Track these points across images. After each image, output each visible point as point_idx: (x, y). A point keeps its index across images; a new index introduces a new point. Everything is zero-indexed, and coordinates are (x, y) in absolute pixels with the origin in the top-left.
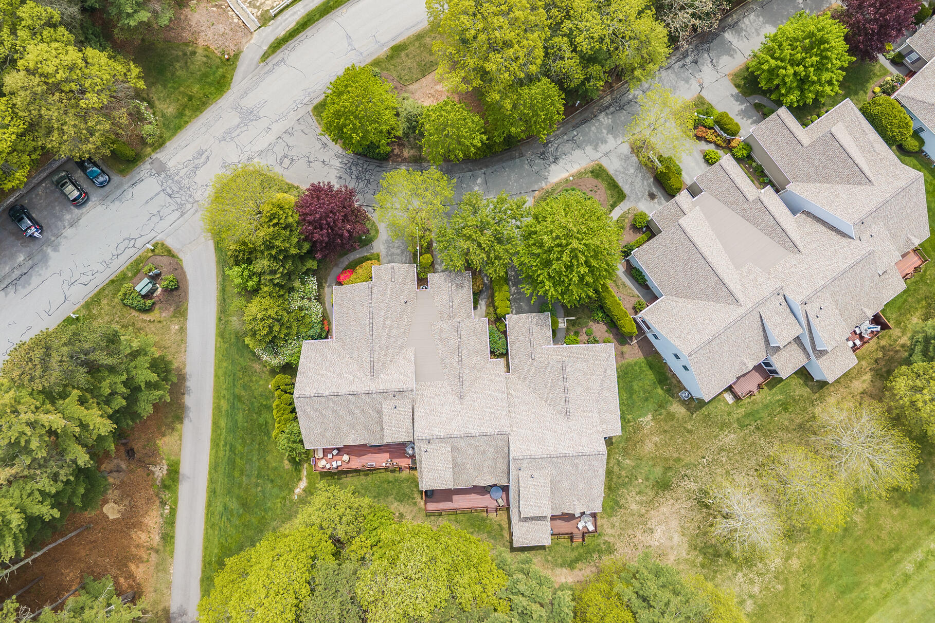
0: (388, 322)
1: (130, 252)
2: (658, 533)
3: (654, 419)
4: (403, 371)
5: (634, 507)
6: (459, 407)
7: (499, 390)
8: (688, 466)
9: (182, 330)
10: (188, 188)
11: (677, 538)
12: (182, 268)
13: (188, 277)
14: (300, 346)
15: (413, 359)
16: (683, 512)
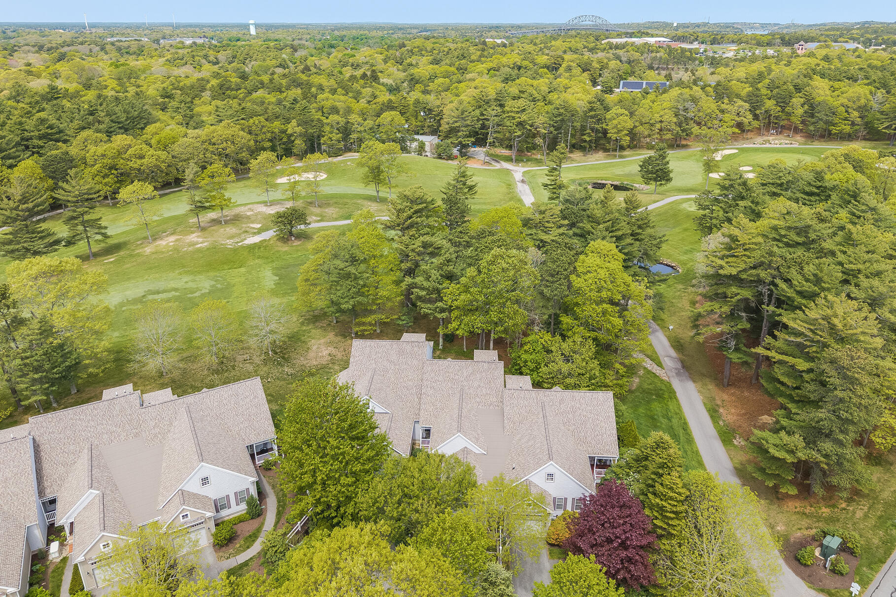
0: (531, 443)
2: (325, 353)
4: (515, 408)
6: (465, 383)
9: (772, 527)
11: (314, 348)
13: (790, 571)
16: (302, 359)
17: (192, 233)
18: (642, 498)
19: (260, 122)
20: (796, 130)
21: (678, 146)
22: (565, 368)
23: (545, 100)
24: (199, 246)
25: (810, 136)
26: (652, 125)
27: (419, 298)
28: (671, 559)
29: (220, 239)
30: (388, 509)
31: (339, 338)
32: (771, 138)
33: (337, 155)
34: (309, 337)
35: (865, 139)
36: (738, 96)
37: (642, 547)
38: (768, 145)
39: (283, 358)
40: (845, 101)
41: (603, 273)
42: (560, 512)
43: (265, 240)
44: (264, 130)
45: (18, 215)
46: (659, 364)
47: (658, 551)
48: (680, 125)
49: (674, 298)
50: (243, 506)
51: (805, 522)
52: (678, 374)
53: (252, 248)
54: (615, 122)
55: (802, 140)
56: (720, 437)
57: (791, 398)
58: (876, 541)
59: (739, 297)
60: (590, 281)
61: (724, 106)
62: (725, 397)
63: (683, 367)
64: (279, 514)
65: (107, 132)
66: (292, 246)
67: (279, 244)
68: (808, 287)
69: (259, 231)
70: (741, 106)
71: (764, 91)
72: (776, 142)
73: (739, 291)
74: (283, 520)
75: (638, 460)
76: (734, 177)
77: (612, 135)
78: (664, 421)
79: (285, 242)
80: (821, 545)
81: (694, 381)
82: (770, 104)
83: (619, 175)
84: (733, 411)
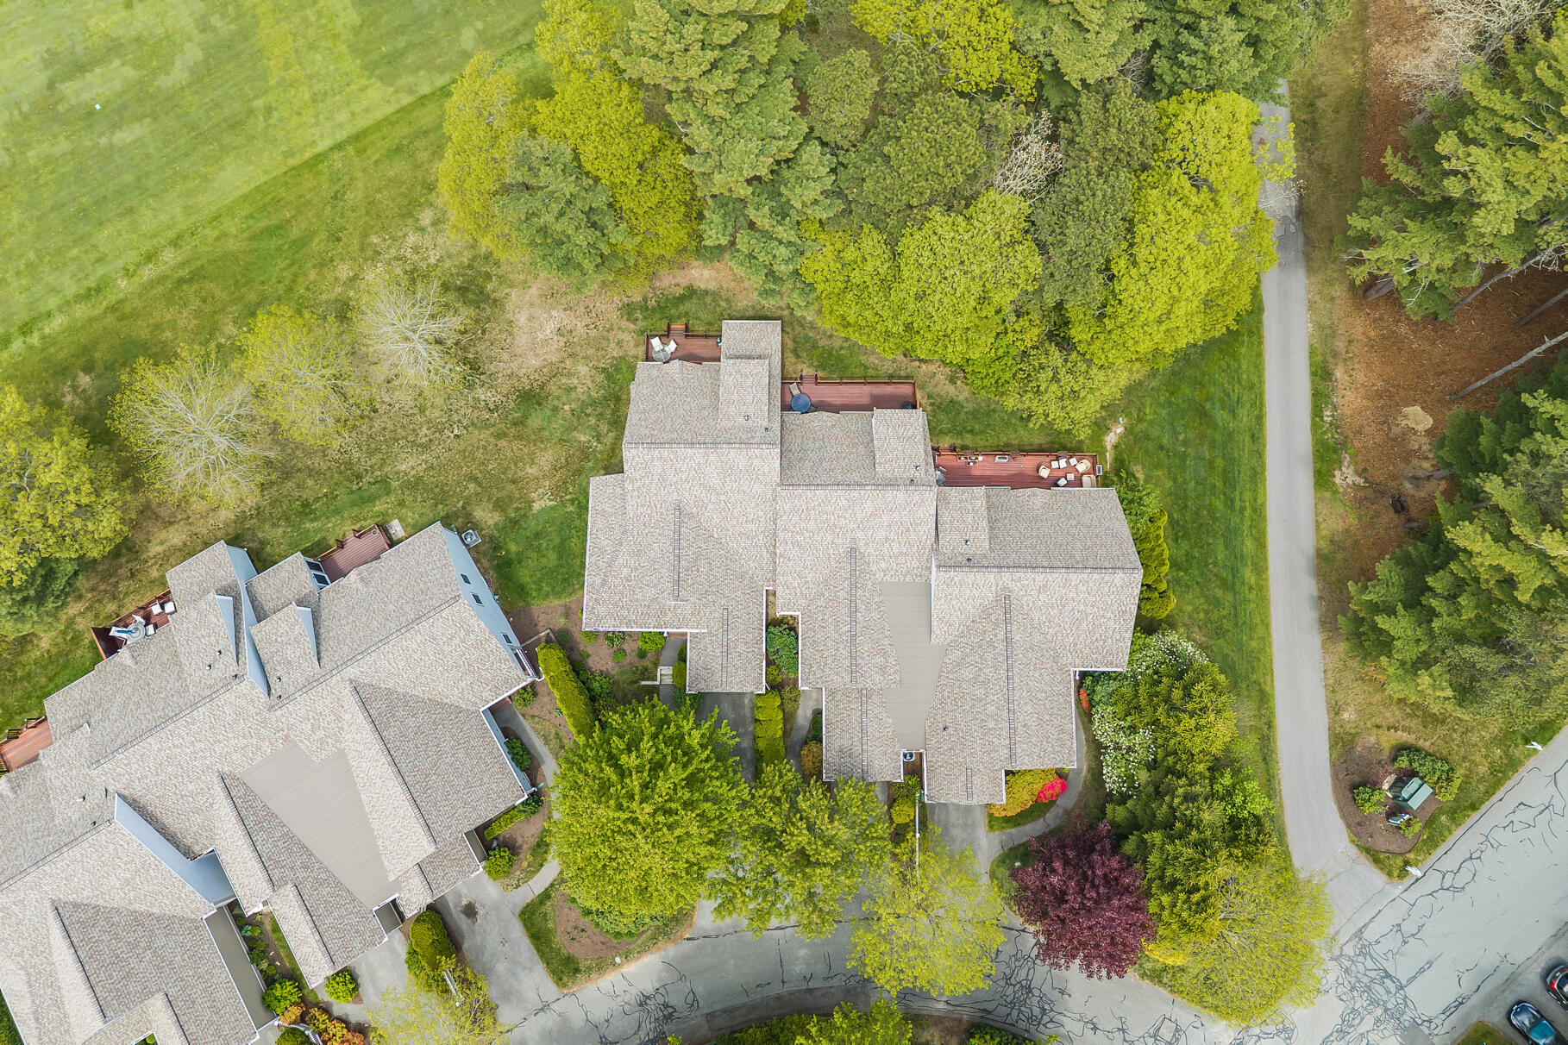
0: (980, 692)
1: (1449, 863)
2: (549, 328)
3: (530, 503)
4: (954, 602)
5: (583, 369)
6: (859, 535)
7: (789, 559)
8: (486, 425)
9: (1335, 710)
10: (1353, 988)
11: (522, 319)
12: (1348, 826)
13: (1335, 807)
14: (1130, 662)
15: (934, 623)
16: (505, 356)
34: (501, 280)
52: (1284, 243)
56: (1315, 460)
58: (1483, 768)
63: (1300, 213)
78: (1222, 417)
84: (1361, 377)
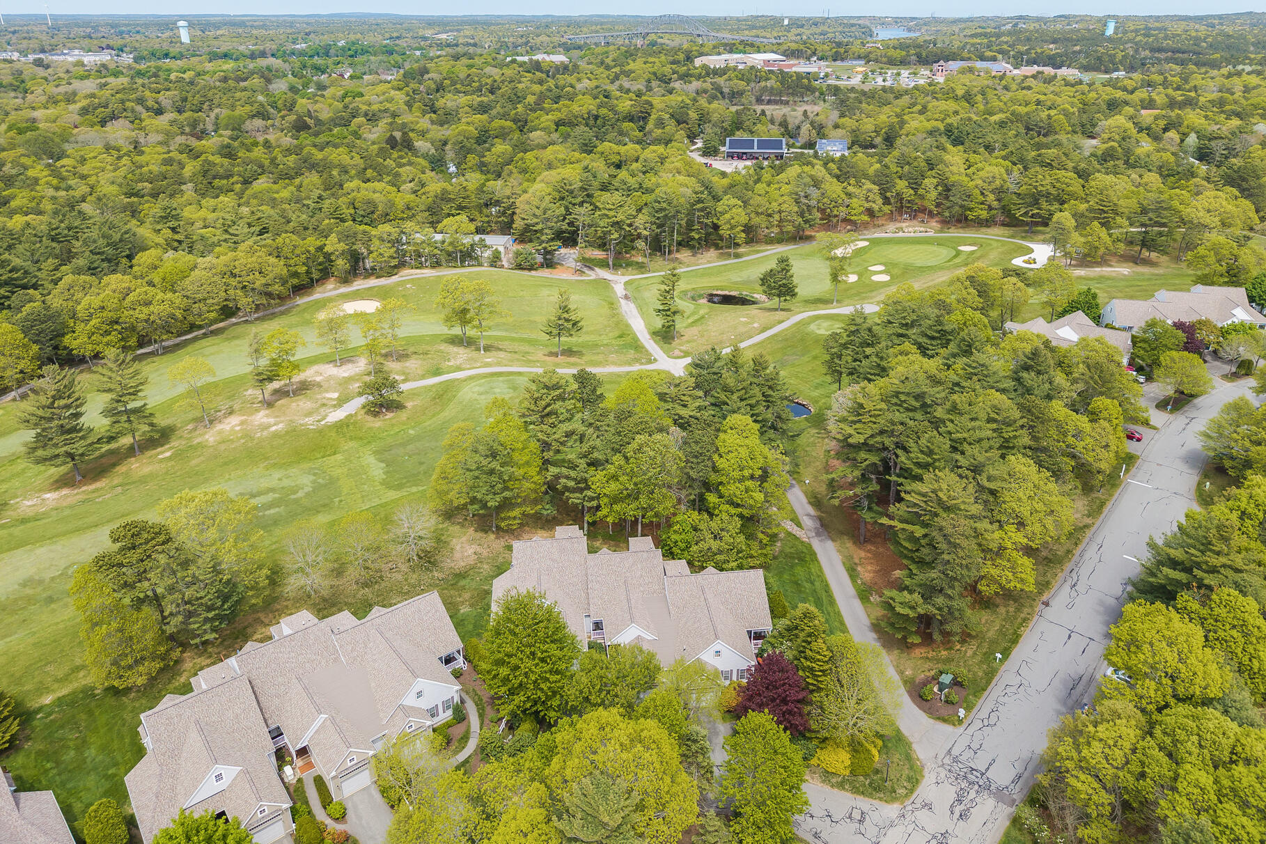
0: (696, 626)
1: (983, 715)
2: (470, 551)
3: (459, 610)
6: (628, 574)
9: (901, 673)
10: (957, 779)
11: (458, 548)
12: (925, 712)
13: (914, 706)
14: (774, 628)
15: (671, 608)
16: (449, 561)
17: (257, 411)
18: (795, 662)
19: (291, 241)
20: (931, 214)
21: (801, 238)
22: (715, 545)
23: (641, 187)
24: (274, 428)
25: (946, 223)
26: (770, 215)
27: (567, 489)
28: (821, 708)
29: (296, 418)
30: (592, 698)
31: (480, 534)
32: (904, 225)
33: (390, 275)
34: (449, 536)
35: (1003, 225)
36: (866, 176)
37: (799, 701)
38: (901, 234)
39: (430, 562)
40: (979, 182)
41: (744, 452)
42: (728, 682)
43: (351, 415)
44: (297, 251)
45: (53, 414)
46: (799, 525)
47: (810, 703)
48: (802, 215)
49: (808, 446)
50: (450, 712)
51: (928, 665)
52: (818, 534)
53: (340, 426)
54: (727, 216)
55: (938, 226)
56: (859, 596)
57: (912, 559)
58: (980, 674)
59: (867, 463)
60: (732, 461)
61: (851, 189)
62: (863, 554)
63: (822, 525)
64: (481, 716)
65: (89, 269)
66: (385, 420)
67: (370, 418)
68: (923, 458)
69: (341, 402)
70: (869, 190)
71: (894, 168)
72: (910, 229)
73: (868, 456)
74: (486, 721)
75: (789, 629)
76: (859, 321)
77: (725, 232)
78: (808, 585)
79: (375, 416)
80: (938, 683)
81: (833, 540)
82: (901, 185)
83: (736, 283)
84: (869, 568)
